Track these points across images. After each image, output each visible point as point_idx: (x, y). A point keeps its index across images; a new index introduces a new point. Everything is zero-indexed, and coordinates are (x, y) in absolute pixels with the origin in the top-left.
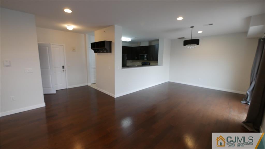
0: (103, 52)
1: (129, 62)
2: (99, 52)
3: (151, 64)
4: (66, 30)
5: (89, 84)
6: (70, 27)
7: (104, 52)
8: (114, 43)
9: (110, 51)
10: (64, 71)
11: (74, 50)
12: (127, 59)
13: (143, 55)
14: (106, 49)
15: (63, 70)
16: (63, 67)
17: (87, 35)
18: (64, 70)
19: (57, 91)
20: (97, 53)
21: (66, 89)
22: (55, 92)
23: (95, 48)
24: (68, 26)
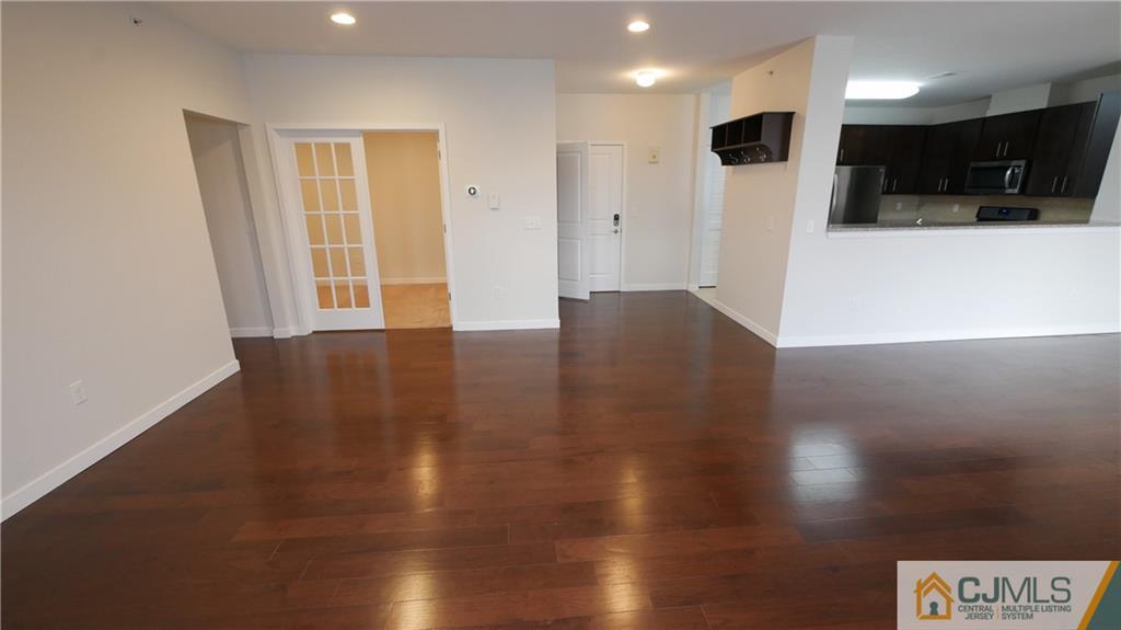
0: (755, 161)
1: (899, 206)
2: (740, 163)
3: (1044, 216)
4: (633, 90)
5: (693, 288)
6: (647, 75)
7: (759, 162)
8: (804, 118)
9: (784, 157)
10: (616, 232)
11: (654, 160)
12: (888, 192)
13: (996, 164)
14: (764, 149)
15: (614, 228)
16: (617, 218)
17: (705, 97)
18: (618, 228)
19: (591, 293)
20: (731, 167)
21: (618, 292)
22: (587, 297)
23: (726, 148)
24: (640, 73)
